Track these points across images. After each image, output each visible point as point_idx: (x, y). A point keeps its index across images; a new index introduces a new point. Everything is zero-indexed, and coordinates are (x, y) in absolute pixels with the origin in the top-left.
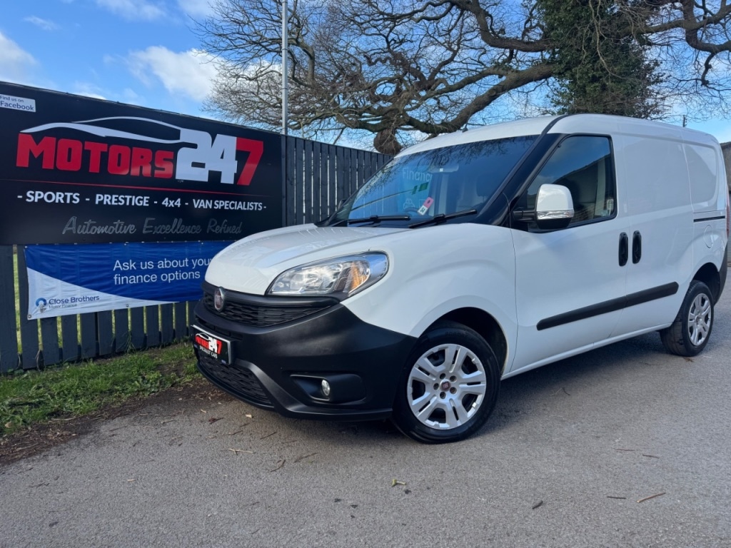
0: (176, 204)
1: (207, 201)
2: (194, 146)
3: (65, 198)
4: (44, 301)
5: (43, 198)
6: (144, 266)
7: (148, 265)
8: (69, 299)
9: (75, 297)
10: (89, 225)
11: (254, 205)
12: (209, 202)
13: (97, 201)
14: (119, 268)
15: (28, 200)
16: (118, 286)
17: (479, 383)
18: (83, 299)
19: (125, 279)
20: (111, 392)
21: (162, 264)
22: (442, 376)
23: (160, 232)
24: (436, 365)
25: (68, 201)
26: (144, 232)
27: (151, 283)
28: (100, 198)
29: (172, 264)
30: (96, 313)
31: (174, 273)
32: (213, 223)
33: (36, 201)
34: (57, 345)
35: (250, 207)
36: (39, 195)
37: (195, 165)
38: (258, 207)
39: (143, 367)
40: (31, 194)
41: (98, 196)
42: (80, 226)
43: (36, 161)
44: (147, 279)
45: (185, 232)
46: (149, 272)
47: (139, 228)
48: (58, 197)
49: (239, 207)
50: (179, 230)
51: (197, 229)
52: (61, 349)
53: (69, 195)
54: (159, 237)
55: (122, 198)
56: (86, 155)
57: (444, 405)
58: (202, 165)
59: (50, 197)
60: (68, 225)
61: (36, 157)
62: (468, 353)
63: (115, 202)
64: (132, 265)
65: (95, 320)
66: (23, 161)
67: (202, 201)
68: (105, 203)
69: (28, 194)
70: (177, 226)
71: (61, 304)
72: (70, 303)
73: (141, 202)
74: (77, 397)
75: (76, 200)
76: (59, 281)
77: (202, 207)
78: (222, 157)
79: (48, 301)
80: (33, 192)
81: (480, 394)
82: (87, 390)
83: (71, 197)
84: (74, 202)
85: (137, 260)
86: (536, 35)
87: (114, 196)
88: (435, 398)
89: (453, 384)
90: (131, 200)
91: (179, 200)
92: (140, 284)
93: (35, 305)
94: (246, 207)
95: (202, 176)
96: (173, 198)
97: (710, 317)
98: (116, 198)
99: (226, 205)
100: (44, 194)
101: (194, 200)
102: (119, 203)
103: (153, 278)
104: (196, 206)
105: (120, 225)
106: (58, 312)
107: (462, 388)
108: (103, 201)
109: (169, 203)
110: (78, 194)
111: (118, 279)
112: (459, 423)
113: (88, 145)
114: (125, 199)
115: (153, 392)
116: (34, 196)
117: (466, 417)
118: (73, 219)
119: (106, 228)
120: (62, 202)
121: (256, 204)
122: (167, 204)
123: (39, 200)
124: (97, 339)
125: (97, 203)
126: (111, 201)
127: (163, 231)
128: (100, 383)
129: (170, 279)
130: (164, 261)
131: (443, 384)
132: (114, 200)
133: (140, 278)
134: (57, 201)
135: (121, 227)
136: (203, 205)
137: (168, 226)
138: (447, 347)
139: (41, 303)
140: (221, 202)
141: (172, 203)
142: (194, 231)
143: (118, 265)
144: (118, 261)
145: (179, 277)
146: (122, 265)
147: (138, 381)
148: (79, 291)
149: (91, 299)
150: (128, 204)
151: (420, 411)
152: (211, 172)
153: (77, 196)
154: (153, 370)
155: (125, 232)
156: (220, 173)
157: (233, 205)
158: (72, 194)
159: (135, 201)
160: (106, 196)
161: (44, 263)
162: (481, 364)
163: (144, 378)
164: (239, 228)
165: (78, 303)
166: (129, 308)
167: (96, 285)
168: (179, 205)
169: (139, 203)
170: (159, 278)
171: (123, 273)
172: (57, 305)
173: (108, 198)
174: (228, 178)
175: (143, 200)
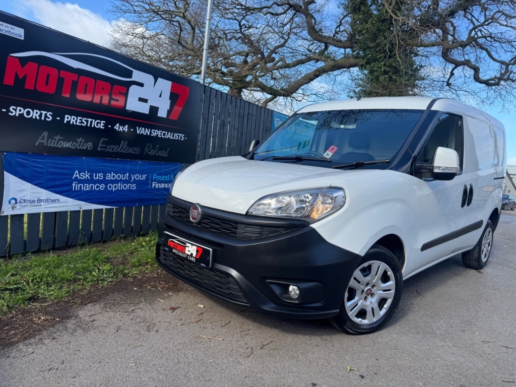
0: (124, 129)
1: (147, 129)
2: (141, 85)
3: (41, 115)
4: (16, 200)
5: (23, 113)
6: (96, 177)
7: (99, 176)
8: (36, 199)
9: (41, 198)
10: (57, 139)
11: (178, 136)
12: (148, 130)
13: (66, 120)
14: (77, 177)
15: (10, 114)
16: (75, 191)
17: (390, 290)
18: (47, 200)
19: (81, 186)
20: (75, 280)
21: (110, 177)
22: (367, 284)
23: (110, 150)
24: (365, 276)
25: (43, 118)
26: (99, 149)
27: (100, 191)
28: (68, 118)
29: (116, 177)
30: (56, 213)
31: (118, 184)
32: (149, 147)
33: (17, 115)
34: (22, 237)
35: (176, 137)
36: (20, 110)
37: (141, 100)
38: (181, 138)
39: (96, 260)
40: (13, 109)
41: (66, 116)
42: (50, 140)
43: (20, 82)
44: (97, 187)
45: (129, 152)
46: (100, 182)
47: (95, 146)
48: (35, 114)
49: (168, 136)
50: (124, 150)
51: (136, 150)
52: (25, 241)
53: (44, 113)
54: (109, 155)
55: (85, 120)
56: (61, 81)
57: (366, 306)
58: (145, 101)
59: (28, 113)
60: (41, 138)
61: (20, 78)
62: (386, 268)
63: (80, 123)
64: (87, 176)
65: (54, 218)
66: (9, 81)
67: (143, 129)
68: (71, 123)
69: (11, 109)
70: (123, 147)
71: (29, 204)
72: (36, 203)
73: (99, 125)
74: (48, 285)
75: (49, 118)
76: (30, 184)
77: (142, 133)
78: (160, 96)
79: (18, 201)
80: (15, 108)
81: (390, 298)
82: (56, 278)
83: (46, 114)
84: (47, 119)
85: (91, 172)
86: (343, 37)
87: (79, 118)
88: (361, 301)
89: (374, 290)
90: (91, 122)
91: (127, 126)
92: (92, 191)
93: (8, 203)
94: (173, 137)
95: (144, 109)
96: (122, 124)
97: (490, 244)
98: (80, 119)
99: (160, 134)
100: (24, 109)
101: (137, 128)
102: (83, 124)
103: (102, 187)
104: (138, 132)
105: (81, 142)
106: (25, 210)
107: (380, 294)
108: (70, 121)
109: (119, 128)
110: (51, 114)
111: (75, 186)
112: (375, 320)
113: (63, 74)
114: (87, 121)
115: (110, 282)
116: (16, 111)
117: (380, 315)
118: (45, 134)
119: (70, 144)
120: (38, 118)
121: (180, 135)
122: (118, 128)
123: (19, 114)
124: (54, 234)
125: (65, 122)
126: (76, 121)
127: (113, 149)
128: (64, 271)
129: (114, 189)
130: (111, 174)
131: (367, 290)
132: (78, 121)
133: (92, 186)
134: (34, 117)
135: (82, 144)
136: (144, 132)
137: (117, 146)
138: (373, 263)
139: (13, 201)
140: (156, 131)
141: (121, 128)
142: (135, 152)
143: (76, 174)
144: (77, 171)
145: (120, 188)
146: (79, 175)
147: (95, 272)
148: (45, 194)
149: (54, 201)
150: (89, 125)
151: (351, 310)
152: (151, 107)
153: (50, 115)
154: (104, 262)
155: (85, 148)
156: (157, 108)
157: (164, 134)
158: (46, 112)
159: (94, 123)
160: (73, 117)
161: (19, 169)
162: (393, 276)
163: (98, 269)
164: (167, 152)
165: (43, 203)
166: (81, 210)
167: (58, 189)
168: (126, 130)
169: (97, 125)
170: (106, 188)
171: (80, 181)
172: (26, 204)
173: (74, 119)
174: (162, 113)
175: (100, 123)
